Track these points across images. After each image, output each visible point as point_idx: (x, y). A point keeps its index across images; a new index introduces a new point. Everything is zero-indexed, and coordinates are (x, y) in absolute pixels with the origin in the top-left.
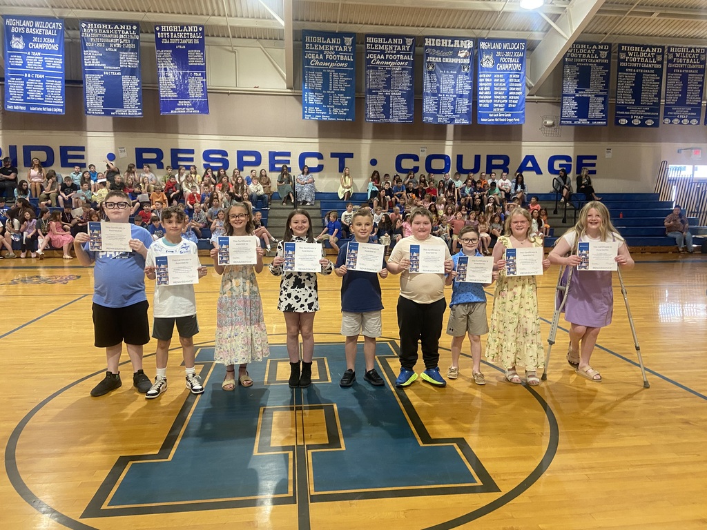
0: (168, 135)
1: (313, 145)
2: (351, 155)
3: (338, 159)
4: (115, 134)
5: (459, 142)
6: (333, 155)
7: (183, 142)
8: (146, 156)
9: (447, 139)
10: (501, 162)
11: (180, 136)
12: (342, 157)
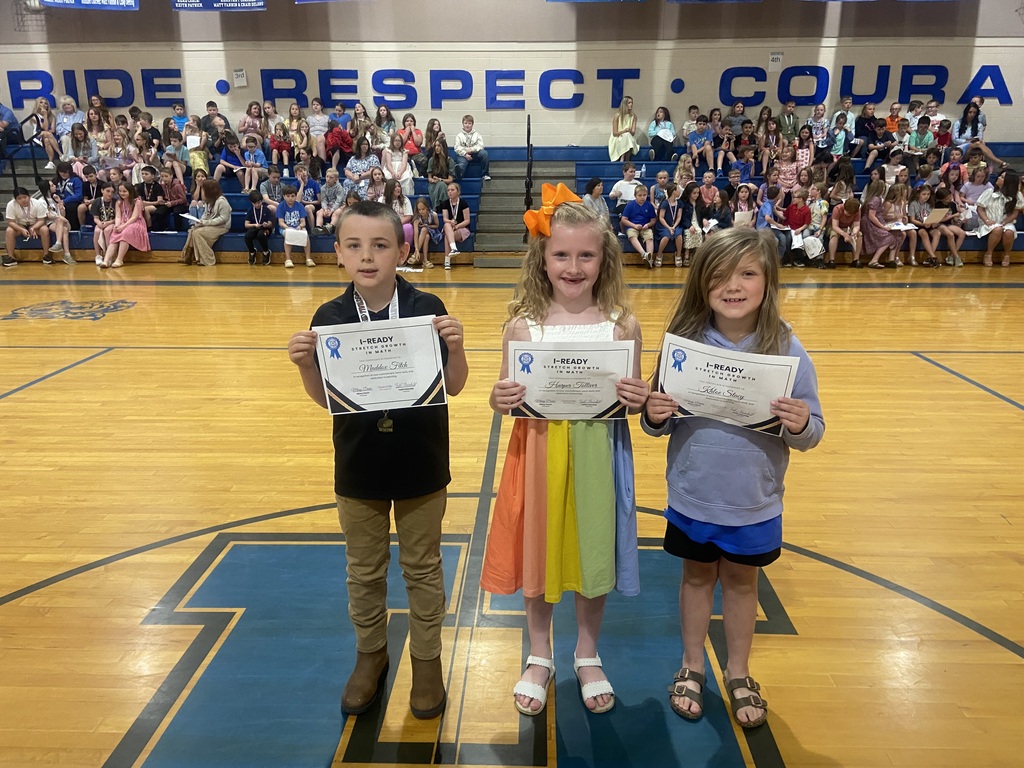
0: (314, 44)
1: (565, 56)
2: (634, 74)
3: (611, 81)
4: (225, 46)
5: (848, 41)
6: (602, 74)
7: (340, 56)
8: (279, 84)
9: (826, 33)
10: (930, 80)
11: (334, 46)
12: (618, 78)
